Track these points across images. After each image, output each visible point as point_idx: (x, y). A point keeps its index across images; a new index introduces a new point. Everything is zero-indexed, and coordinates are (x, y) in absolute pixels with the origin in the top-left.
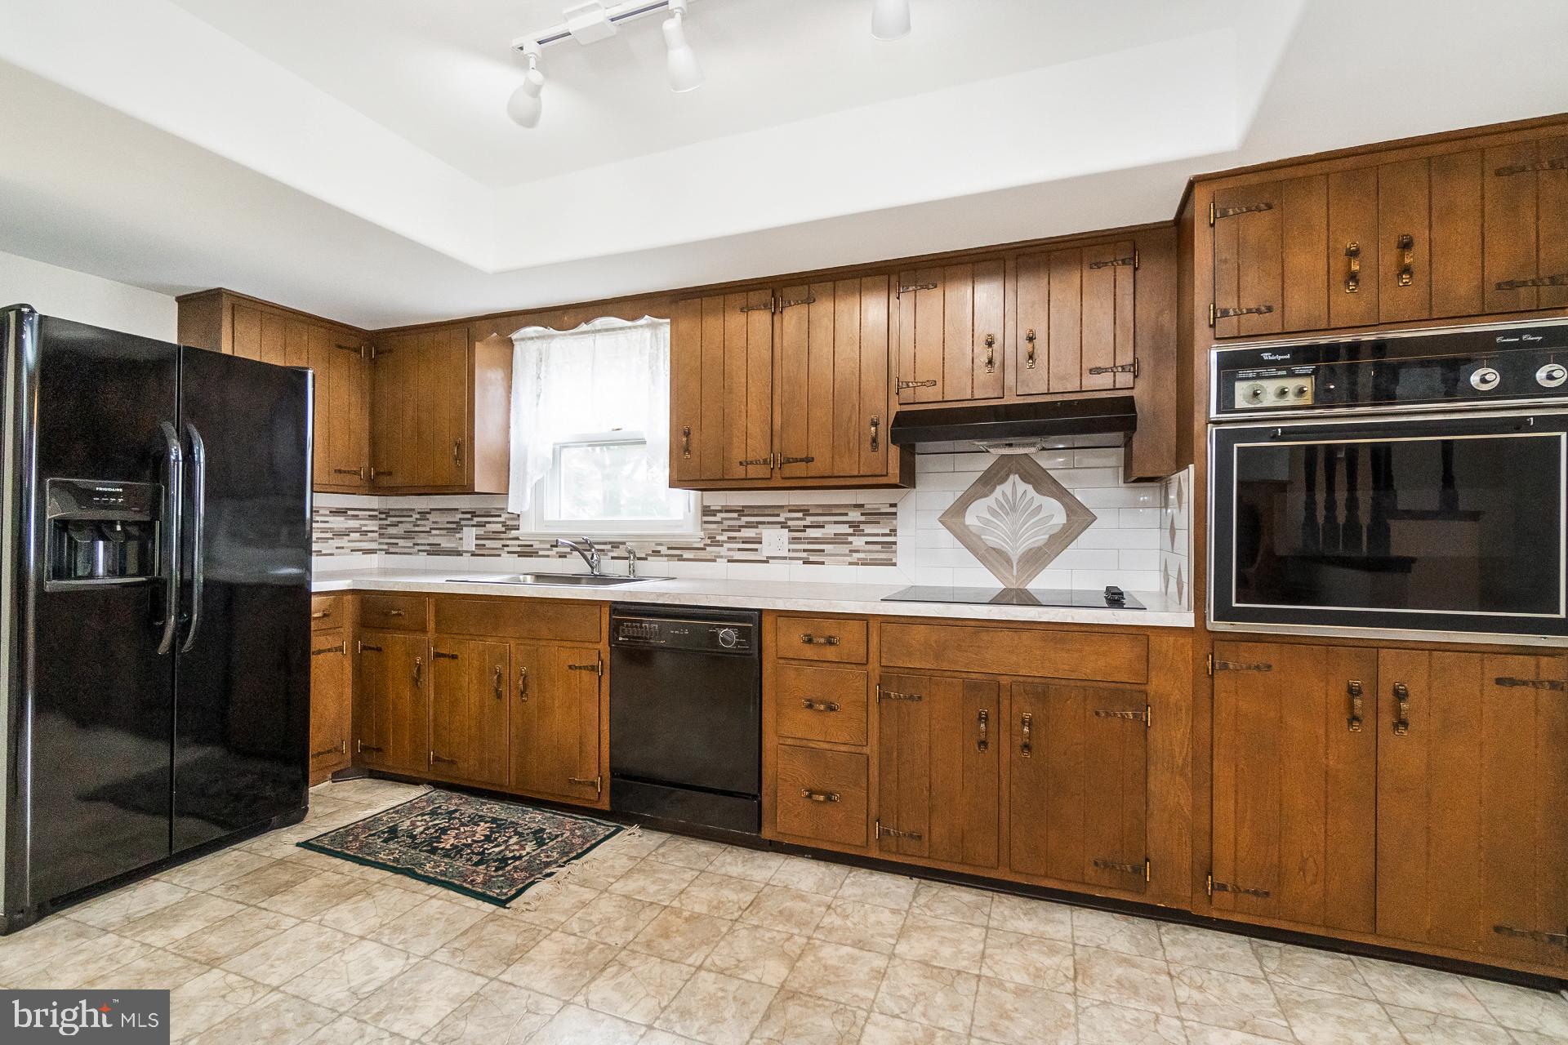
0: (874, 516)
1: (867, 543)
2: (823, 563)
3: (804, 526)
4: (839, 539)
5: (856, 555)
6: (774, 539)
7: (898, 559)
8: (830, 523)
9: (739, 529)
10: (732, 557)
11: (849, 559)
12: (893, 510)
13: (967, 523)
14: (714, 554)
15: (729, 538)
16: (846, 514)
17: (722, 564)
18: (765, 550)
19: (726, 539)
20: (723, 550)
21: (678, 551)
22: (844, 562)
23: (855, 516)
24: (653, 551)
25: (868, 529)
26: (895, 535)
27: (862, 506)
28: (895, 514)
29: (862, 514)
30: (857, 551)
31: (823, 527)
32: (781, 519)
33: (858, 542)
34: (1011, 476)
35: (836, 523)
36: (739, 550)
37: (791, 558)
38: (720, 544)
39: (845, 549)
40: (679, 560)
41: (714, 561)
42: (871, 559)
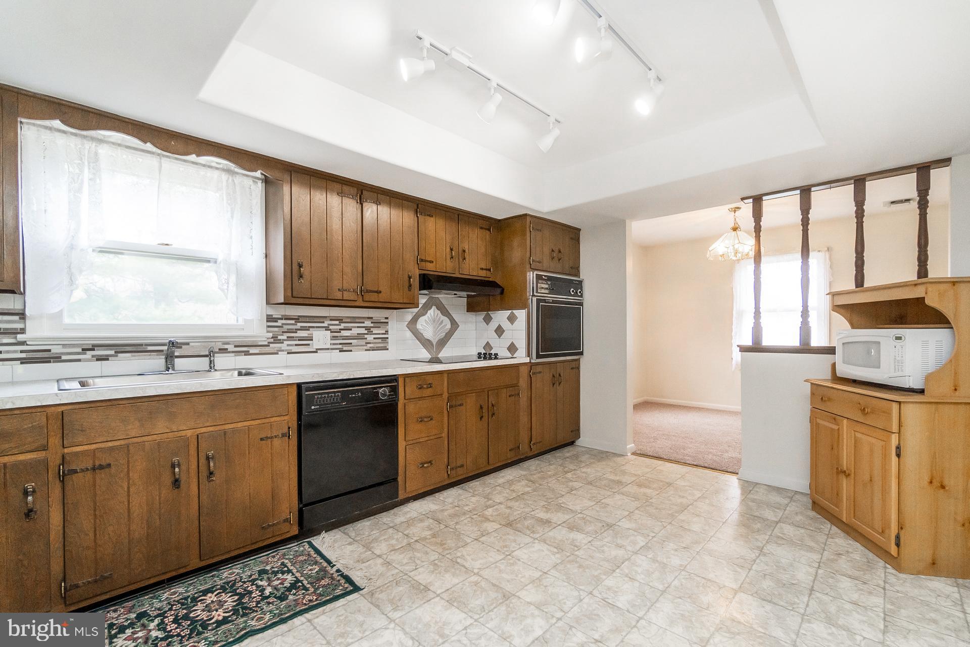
0: (378, 324)
1: (374, 338)
2: (351, 351)
3: (340, 329)
4: (360, 337)
5: (369, 345)
6: (321, 337)
7: (389, 347)
8: (355, 327)
9: (296, 331)
10: (291, 350)
11: (365, 348)
12: (386, 321)
13: (418, 328)
14: (276, 349)
15: (288, 337)
16: (364, 323)
17: (283, 356)
18: (315, 345)
19: (286, 338)
20: (284, 346)
21: (244, 348)
22: (363, 349)
23: (368, 323)
24: (220, 349)
25: (375, 331)
26: (388, 334)
27: (372, 318)
28: (387, 323)
29: (372, 323)
30: (370, 343)
31: (351, 330)
32: (325, 325)
33: (370, 338)
34: (433, 307)
35: (358, 327)
36: (296, 345)
37: (332, 349)
38: (281, 341)
39: (363, 342)
40: (245, 355)
41: (277, 354)
42: (376, 347)
